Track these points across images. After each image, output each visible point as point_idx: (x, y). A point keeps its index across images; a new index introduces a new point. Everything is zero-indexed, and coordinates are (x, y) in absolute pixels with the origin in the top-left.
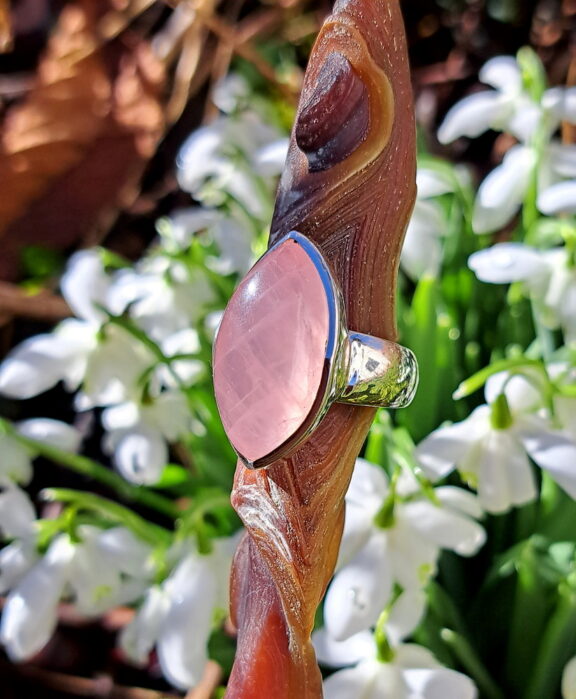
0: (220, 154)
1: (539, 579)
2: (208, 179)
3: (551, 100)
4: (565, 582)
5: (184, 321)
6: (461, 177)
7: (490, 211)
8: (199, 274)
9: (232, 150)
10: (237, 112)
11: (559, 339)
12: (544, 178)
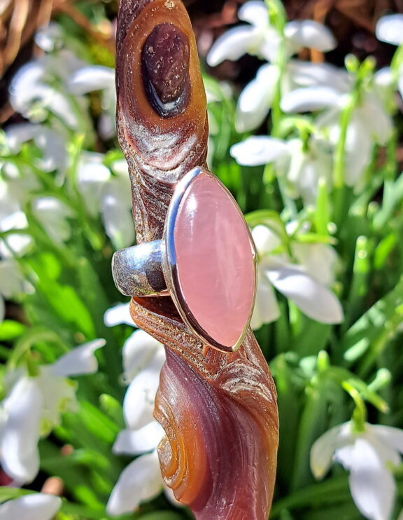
0: (43, 82)
1: (291, 385)
2: (35, 101)
3: (291, 31)
4: (309, 384)
5: (17, 206)
6: (226, 90)
7: (248, 115)
8: (28, 170)
9: (51, 78)
10: (55, 51)
11: (300, 205)
12: (285, 86)
